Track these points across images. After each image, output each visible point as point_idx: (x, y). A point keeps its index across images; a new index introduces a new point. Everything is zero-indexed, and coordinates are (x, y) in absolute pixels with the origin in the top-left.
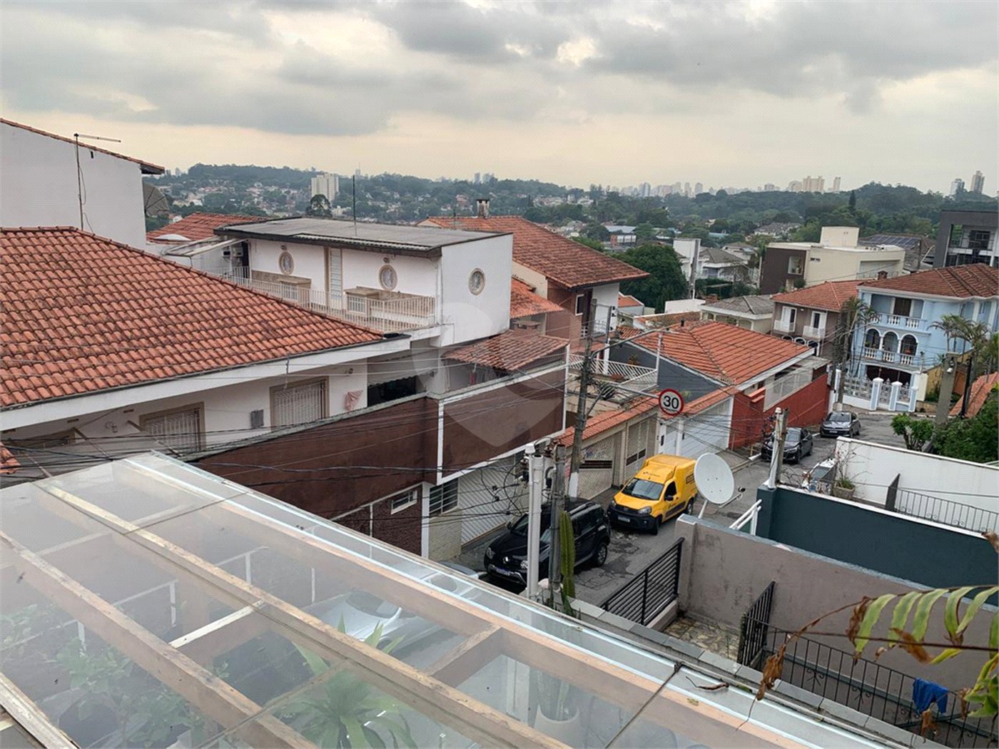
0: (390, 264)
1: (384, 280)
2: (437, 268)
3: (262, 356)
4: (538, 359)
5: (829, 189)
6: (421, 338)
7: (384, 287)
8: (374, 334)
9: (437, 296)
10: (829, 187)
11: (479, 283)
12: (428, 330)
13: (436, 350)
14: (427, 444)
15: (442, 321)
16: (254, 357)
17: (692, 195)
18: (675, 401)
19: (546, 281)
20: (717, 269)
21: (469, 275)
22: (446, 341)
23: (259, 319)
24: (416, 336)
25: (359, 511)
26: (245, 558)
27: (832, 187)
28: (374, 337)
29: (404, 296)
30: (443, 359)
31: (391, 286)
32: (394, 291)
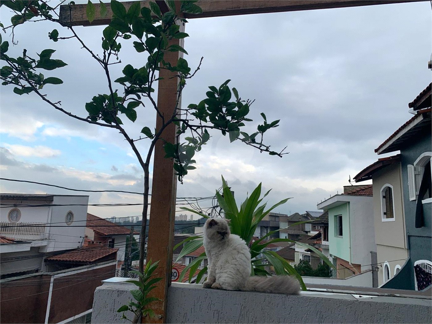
1: (11, 218)
4: (104, 257)
5: (189, 220)
6: (36, 246)
7: (10, 221)
8: (8, 240)
9: (47, 222)
10: (189, 219)
12: (40, 242)
13: (43, 254)
14: (40, 305)
15: (49, 237)
17: (135, 221)
18: (175, 274)
19: (94, 232)
21: (66, 214)
22: (50, 250)
24: (34, 244)
27: (190, 219)
28: (8, 241)
30: (45, 261)
31: (16, 220)
32: (18, 223)
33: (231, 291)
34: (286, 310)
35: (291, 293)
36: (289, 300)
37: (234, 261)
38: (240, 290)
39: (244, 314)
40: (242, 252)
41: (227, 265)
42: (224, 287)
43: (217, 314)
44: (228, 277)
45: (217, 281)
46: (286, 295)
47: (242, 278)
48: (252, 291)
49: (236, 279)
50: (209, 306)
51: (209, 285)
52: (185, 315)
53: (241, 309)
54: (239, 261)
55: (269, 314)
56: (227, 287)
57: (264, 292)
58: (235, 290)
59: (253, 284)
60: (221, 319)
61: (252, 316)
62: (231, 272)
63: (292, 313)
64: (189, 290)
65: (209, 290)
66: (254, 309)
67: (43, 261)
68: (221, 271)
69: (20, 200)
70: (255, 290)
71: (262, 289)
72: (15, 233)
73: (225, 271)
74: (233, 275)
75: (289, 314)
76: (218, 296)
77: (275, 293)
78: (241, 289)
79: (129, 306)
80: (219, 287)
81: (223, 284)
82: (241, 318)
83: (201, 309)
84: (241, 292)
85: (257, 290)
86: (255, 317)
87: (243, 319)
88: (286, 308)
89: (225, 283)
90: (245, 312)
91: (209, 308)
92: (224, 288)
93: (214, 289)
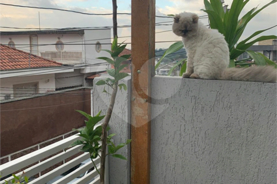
0: (61, 40)
1: (58, 48)
2: (82, 39)
3: (10, 68)
6: (77, 68)
7: (57, 50)
8: (58, 64)
9: (83, 51)
11: (99, 47)
12: (80, 65)
13: (84, 74)
15: (85, 62)
16: (6, 68)
20: (165, 71)
21: (95, 44)
22: (87, 71)
23: (6, 54)
25: (59, 138)
26: (8, 157)
29: (67, 53)
30: (86, 79)
31: (61, 49)
32: (62, 51)
33: (207, 79)
34: (262, 96)
35: (268, 81)
36: (265, 87)
37: (210, 54)
38: (216, 79)
39: (220, 100)
40: (218, 46)
41: (203, 58)
42: (201, 76)
43: (194, 99)
44: (204, 68)
45: (195, 72)
46: (263, 83)
47: (217, 69)
48: (229, 80)
49: (212, 69)
50: (187, 93)
51: (187, 75)
52: (167, 100)
53: (217, 95)
54: (215, 54)
55: (244, 99)
56: (203, 76)
57: (241, 80)
58: (211, 78)
59: (229, 74)
60: (198, 104)
61: (227, 101)
62: (207, 63)
63: (268, 99)
64: (170, 79)
65: (187, 79)
66: (229, 95)
67: (84, 79)
68: (198, 63)
69: (62, 34)
70: (231, 79)
71: (238, 77)
72: (62, 59)
73: (201, 63)
74: (209, 66)
75: (264, 100)
76: (195, 84)
77: (251, 81)
78: (218, 78)
79: (106, 81)
80: (197, 77)
81: (200, 74)
82: (216, 103)
83: (180, 95)
84: (217, 80)
85: (233, 79)
86: (230, 102)
87: (218, 104)
88: (261, 94)
89: (202, 73)
90: (221, 98)
91: (187, 94)
92: (201, 78)
93: (192, 78)
